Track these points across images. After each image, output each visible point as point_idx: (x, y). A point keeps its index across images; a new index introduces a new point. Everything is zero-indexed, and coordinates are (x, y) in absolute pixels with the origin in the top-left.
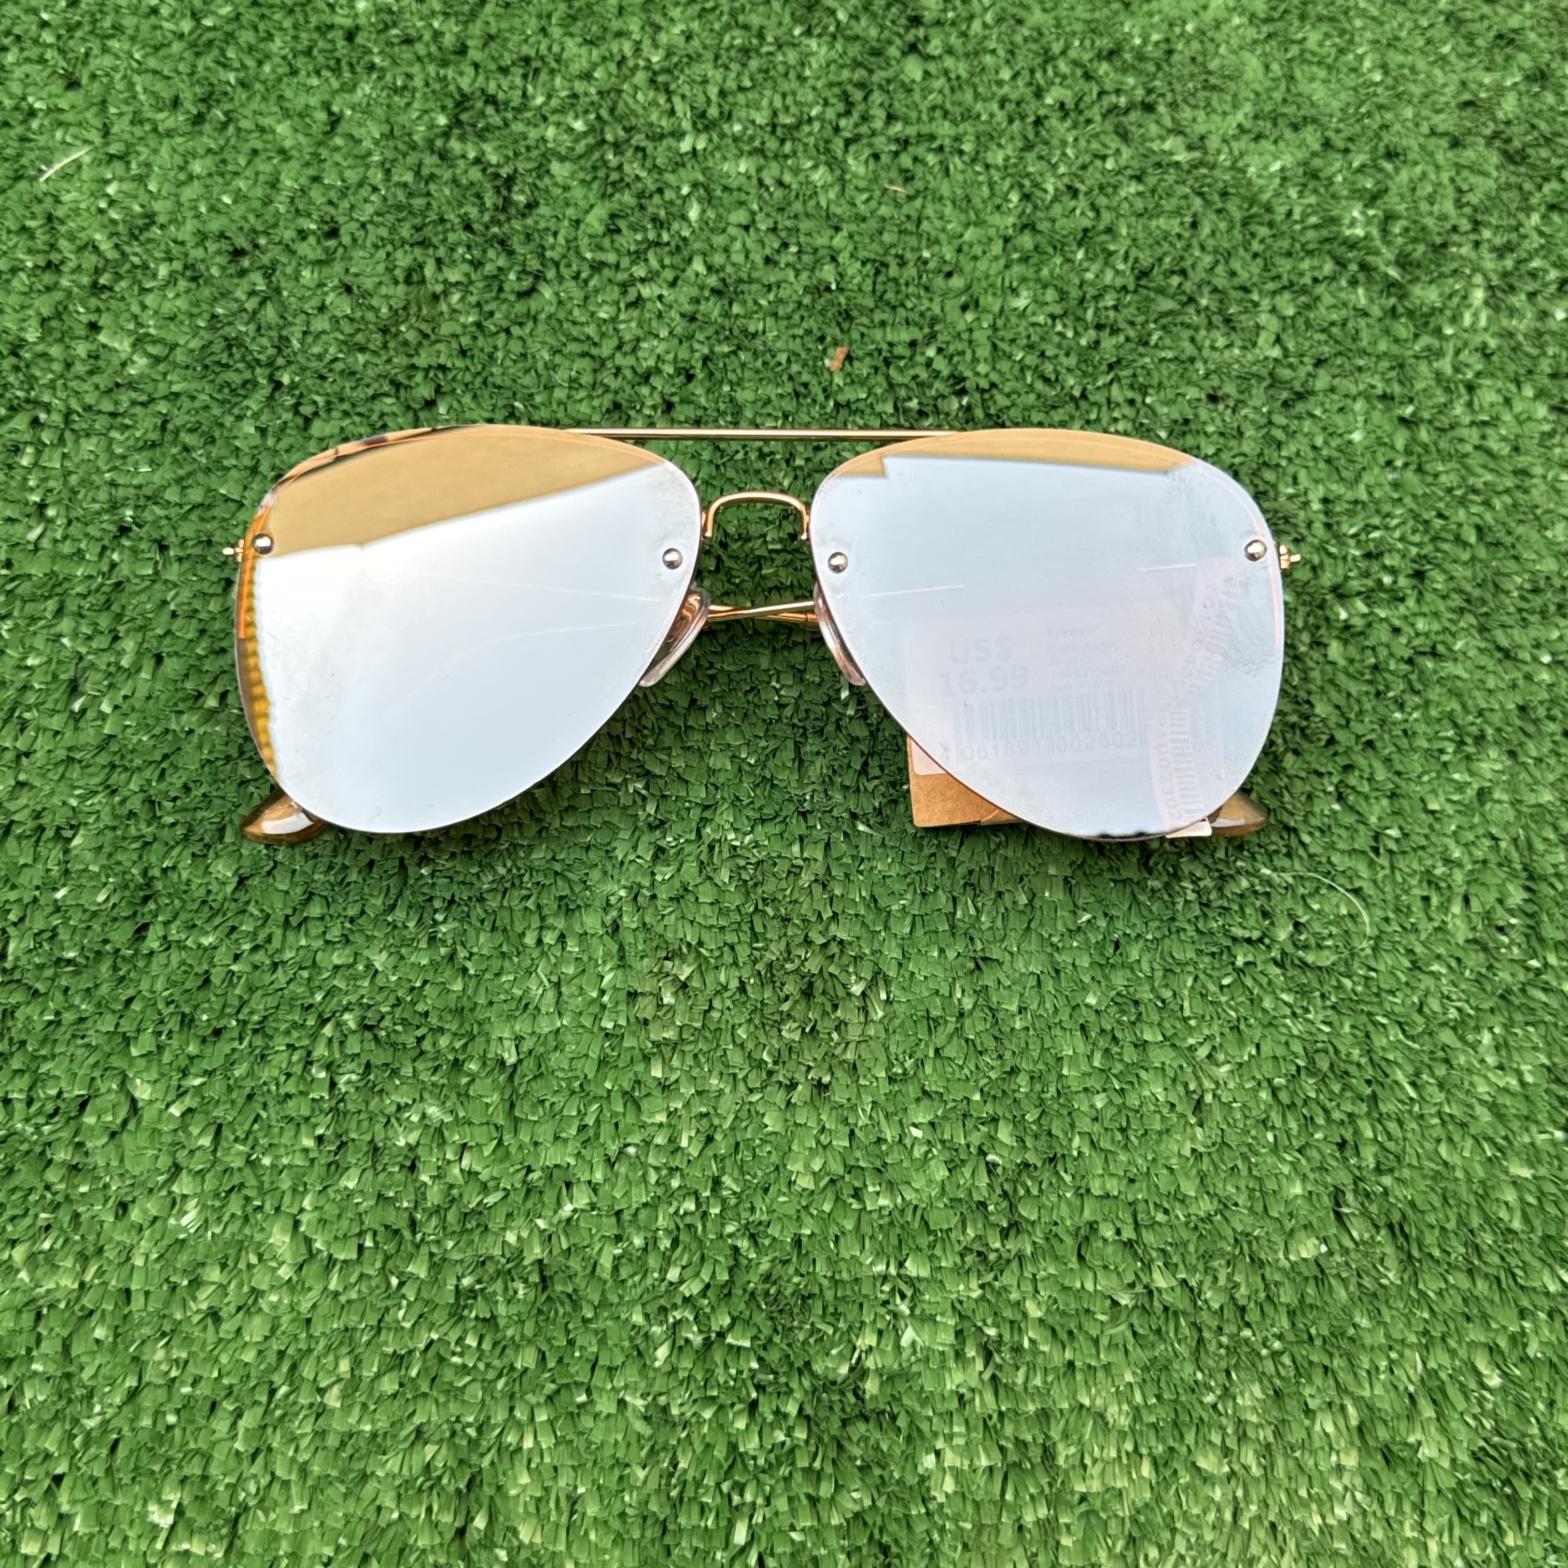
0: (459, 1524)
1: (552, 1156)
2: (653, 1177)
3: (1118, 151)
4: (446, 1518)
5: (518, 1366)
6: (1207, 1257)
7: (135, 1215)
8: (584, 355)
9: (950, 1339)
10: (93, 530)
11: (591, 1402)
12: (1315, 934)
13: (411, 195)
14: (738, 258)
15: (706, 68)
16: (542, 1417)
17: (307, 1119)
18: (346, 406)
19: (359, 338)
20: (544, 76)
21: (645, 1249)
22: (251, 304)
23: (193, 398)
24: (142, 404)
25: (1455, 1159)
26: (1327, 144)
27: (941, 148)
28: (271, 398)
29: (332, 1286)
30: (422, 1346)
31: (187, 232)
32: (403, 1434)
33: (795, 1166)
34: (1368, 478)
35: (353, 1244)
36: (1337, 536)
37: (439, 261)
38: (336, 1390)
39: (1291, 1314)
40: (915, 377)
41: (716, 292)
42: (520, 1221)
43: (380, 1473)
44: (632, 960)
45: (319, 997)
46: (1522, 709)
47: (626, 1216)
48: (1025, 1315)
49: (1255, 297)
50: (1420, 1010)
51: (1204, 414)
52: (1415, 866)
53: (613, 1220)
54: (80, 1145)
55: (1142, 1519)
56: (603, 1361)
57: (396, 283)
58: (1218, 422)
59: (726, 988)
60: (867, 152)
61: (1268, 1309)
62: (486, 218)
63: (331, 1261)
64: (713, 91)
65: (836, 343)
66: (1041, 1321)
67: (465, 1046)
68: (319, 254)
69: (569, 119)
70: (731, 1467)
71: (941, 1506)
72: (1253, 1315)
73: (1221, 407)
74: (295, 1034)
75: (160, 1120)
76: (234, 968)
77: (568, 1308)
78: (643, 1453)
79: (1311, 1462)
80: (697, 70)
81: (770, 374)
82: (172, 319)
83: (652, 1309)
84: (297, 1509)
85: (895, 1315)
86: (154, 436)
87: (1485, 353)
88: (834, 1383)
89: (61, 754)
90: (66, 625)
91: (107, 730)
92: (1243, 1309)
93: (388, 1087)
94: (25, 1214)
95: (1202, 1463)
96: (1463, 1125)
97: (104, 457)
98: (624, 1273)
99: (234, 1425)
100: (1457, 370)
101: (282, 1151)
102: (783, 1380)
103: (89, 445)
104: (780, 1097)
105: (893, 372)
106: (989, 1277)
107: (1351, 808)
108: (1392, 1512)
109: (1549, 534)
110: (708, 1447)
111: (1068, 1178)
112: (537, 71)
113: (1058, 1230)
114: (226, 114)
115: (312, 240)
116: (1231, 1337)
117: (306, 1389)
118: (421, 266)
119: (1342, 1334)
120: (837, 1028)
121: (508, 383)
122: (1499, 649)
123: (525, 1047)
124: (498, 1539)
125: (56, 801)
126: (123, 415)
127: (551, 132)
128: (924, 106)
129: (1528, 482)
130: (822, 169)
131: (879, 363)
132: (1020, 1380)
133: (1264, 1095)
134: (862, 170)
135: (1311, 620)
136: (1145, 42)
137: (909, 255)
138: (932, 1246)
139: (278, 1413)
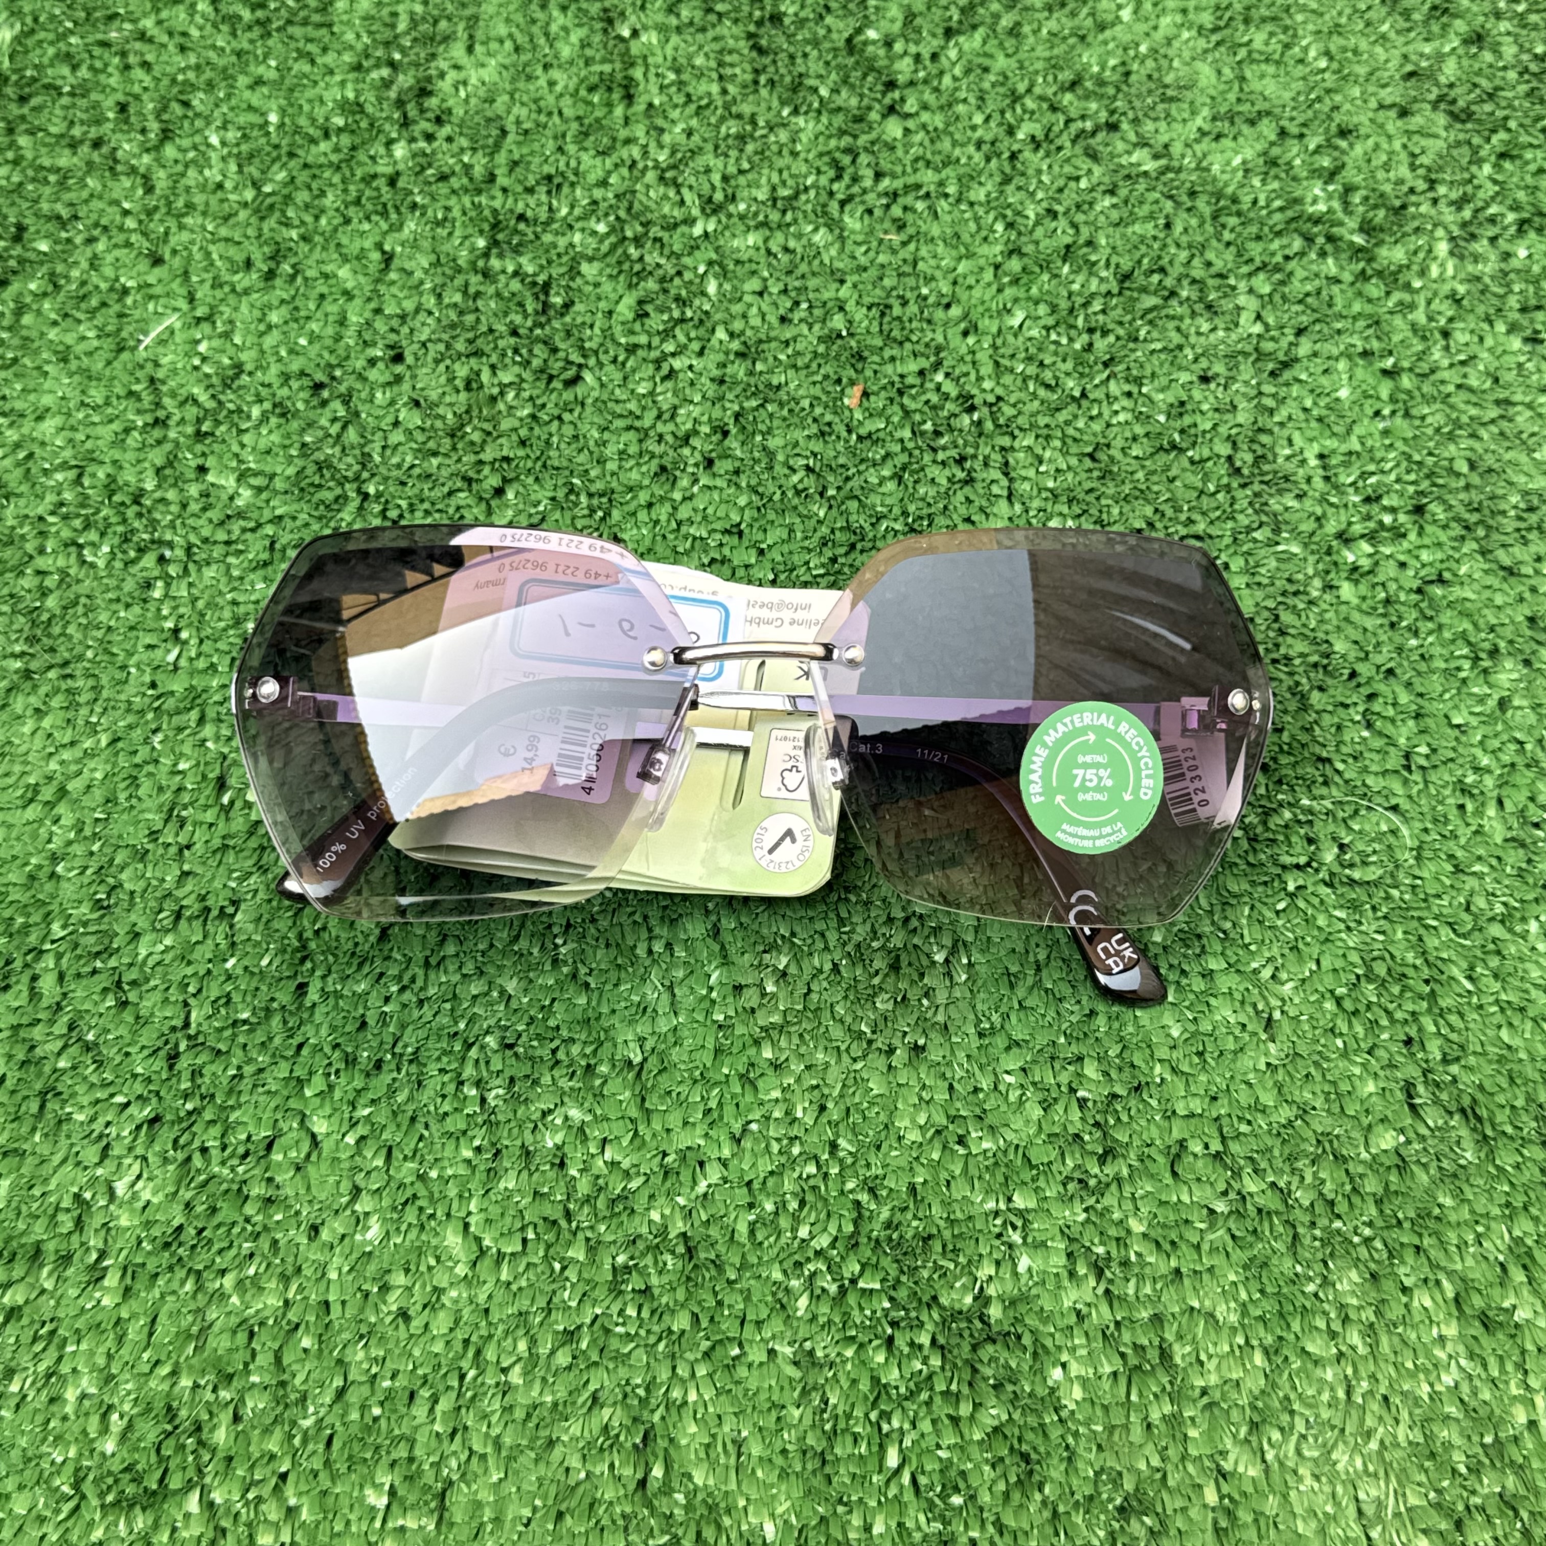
0: (639, 1475)
1: (684, 1139)
2: (775, 1147)
3: (1090, 171)
4: (628, 1472)
5: (675, 1328)
6: (1291, 1159)
7: (325, 1235)
8: (629, 428)
9: (1063, 1261)
10: (222, 645)
11: (744, 1354)
12: (1359, 853)
13: (461, 313)
14: (756, 321)
15: (708, 159)
16: (701, 1371)
17: (464, 1133)
18: (426, 505)
19: (431, 445)
20: (566, 190)
21: (776, 1213)
22: (334, 430)
23: (294, 518)
24: (253, 530)
25: (1516, 1042)
26: (1283, 133)
27: (928, 195)
28: (361, 508)
29: (504, 1276)
30: (588, 1321)
31: (272, 374)
32: (580, 1400)
33: (902, 1123)
34: (1358, 430)
35: (518, 1237)
36: (1336, 487)
37: (493, 367)
38: (517, 1369)
39: (1379, 1202)
40: (927, 402)
41: (741, 355)
42: (661, 1200)
43: (565, 1438)
44: (735, 958)
45: (462, 1026)
46: (1532, 620)
47: (756, 1185)
48: (1129, 1232)
49: (1232, 281)
50: (1468, 909)
51: (1197, 394)
52: (1447, 777)
53: (745, 1190)
54: (270, 1180)
55: (1260, 1404)
56: (750, 1316)
57: (458, 391)
58: (1211, 399)
59: (821, 971)
60: (861, 209)
61: (1356, 1200)
62: (529, 323)
63: (500, 1255)
64: (716, 178)
65: (852, 383)
66: (1145, 1235)
67: (595, 1051)
68: (388, 377)
69: (592, 224)
70: (877, 1399)
71: (1073, 1412)
72: (1342, 1207)
73: (1213, 386)
74: (445, 1059)
75: (337, 1149)
76: (386, 1009)
77: (713, 1272)
78: (796, 1394)
79: (1413, 1336)
80: (700, 162)
81: (796, 420)
82: (268, 452)
83: (789, 1264)
84: (495, 1478)
85: (1011, 1246)
86: (265, 556)
87: (1456, 300)
88: (960, 1312)
89: (217, 842)
90: (208, 731)
91: (254, 817)
92: (1332, 1203)
93: (531, 1096)
94: (230, 1246)
95: (1310, 1348)
96: (1522, 1010)
97: (224, 580)
98: (760, 1237)
99: (432, 1410)
100: (1431, 319)
101: (446, 1163)
102: (913, 1314)
103: (210, 573)
104: (881, 1063)
105: (906, 400)
106: (1091, 1201)
107: (1380, 734)
108: (1496, 1374)
109: (1537, 455)
110: (854, 1382)
111: (1154, 1103)
112: (559, 186)
113: (1153, 1152)
114: (293, 266)
115: (381, 365)
116: (1323, 1230)
117: (490, 1370)
118: (478, 374)
119: (1429, 1215)
120: (926, 995)
121: (565, 463)
122: (1503, 568)
123: (648, 1046)
124: (675, 1484)
125: (218, 884)
126: (235, 542)
127: (577, 238)
128: (907, 160)
129: (1512, 411)
130: (822, 231)
131: (893, 393)
132: (1131, 1291)
133: (1329, 1005)
134: (858, 226)
135: (1321, 566)
136: (1103, 69)
137: (908, 295)
138: (1034, 1179)
139: (469, 1394)
